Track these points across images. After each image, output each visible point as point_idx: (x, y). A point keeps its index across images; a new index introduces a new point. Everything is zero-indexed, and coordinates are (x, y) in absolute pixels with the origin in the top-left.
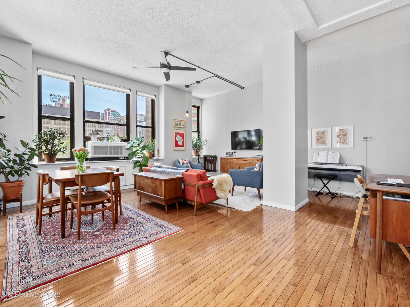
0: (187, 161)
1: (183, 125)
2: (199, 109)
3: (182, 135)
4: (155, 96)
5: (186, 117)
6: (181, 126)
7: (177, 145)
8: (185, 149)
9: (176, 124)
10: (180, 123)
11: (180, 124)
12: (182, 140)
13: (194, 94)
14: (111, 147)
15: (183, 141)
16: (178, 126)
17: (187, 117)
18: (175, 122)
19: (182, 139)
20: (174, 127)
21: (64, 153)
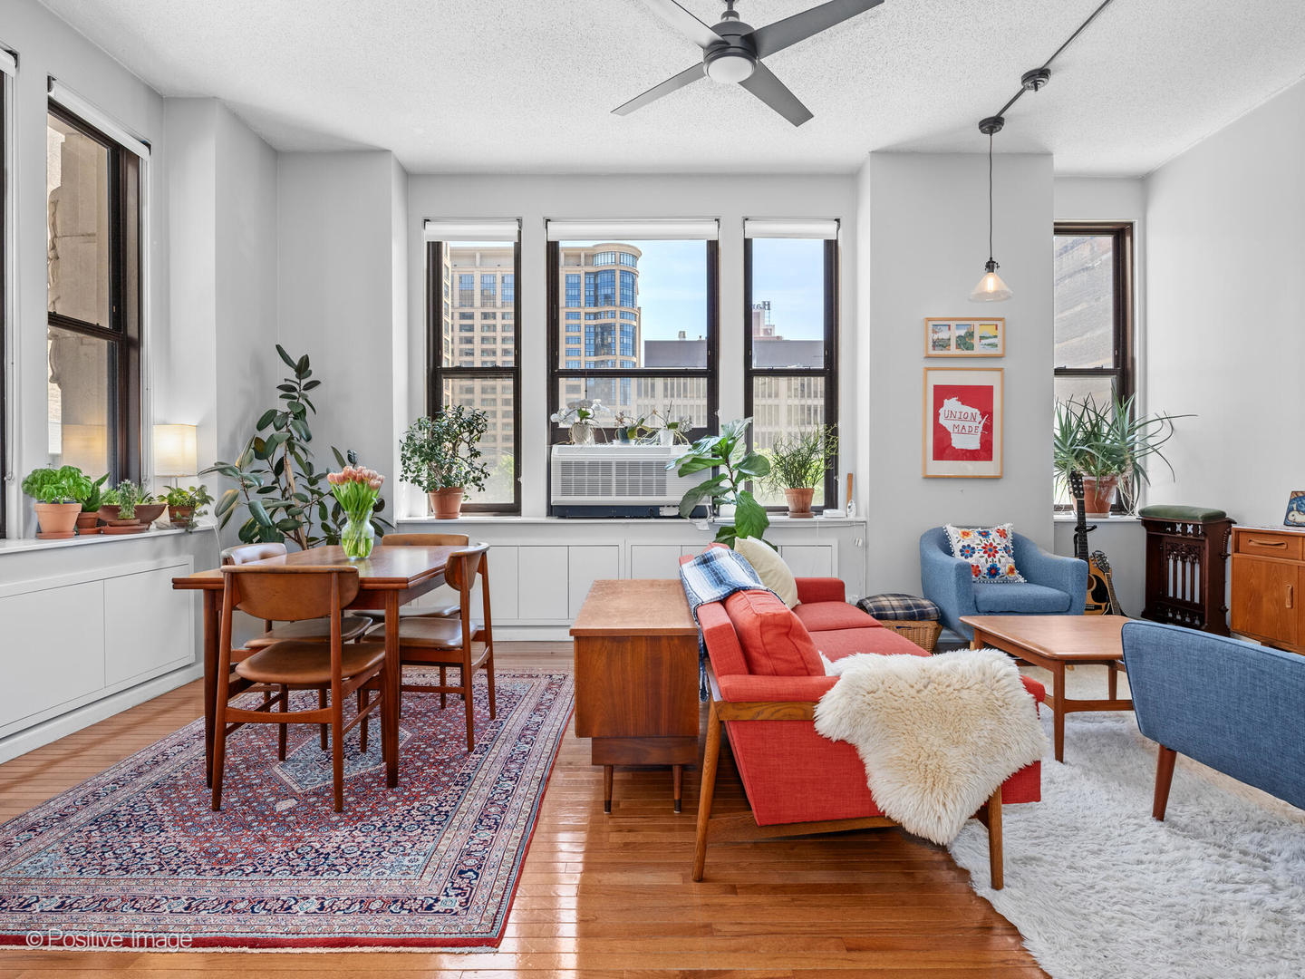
0: (994, 534)
1: (984, 341)
2: (1128, 239)
3: (979, 397)
4: (838, 220)
5: (983, 296)
6: (971, 347)
7: (943, 449)
8: (997, 474)
9: (941, 344)
10: (962, 332)
11: (965, 342)
12: (979, 423)
13: (1064, 160)
14: (620, 466)
15: (988, 428)
16: (953, 350)
17: (987, 293)
18: (935, 332)
19: (979, 418)
20: (928, 357)
21: (481, 488)
